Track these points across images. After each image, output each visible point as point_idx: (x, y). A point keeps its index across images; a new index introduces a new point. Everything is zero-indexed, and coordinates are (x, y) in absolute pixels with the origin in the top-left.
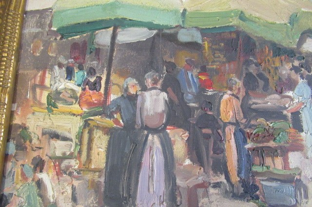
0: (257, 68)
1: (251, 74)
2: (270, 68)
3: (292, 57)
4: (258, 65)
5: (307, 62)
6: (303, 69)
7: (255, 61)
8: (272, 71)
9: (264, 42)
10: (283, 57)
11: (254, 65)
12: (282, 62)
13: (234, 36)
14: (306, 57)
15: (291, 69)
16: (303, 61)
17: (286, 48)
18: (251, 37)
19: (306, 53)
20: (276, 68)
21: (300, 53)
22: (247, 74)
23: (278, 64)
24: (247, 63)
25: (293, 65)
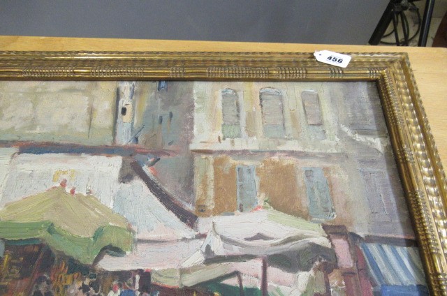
0: (47, 286)
1: (40, 292)
2: (60, 286)
3: (85, 275)
4: (49, 282)
5: (98, 280)
6: (91, 289)
7: (48, 278)
8: (61, 289)
9: (63, 256)
10: (76, 275)
11: (45, 283)
12: (73, 281)
13: (36, 249)
14: (99, 274)
15: (80, 289)
16: (94, 279)
17: (81, 265)
18: (53, 251)
19: (100, 271)
20: (66, 287)
21: (94, 270)
22: (35, 293)
23: (69, 282)
24: (40, 280)
25: (83, 284)
